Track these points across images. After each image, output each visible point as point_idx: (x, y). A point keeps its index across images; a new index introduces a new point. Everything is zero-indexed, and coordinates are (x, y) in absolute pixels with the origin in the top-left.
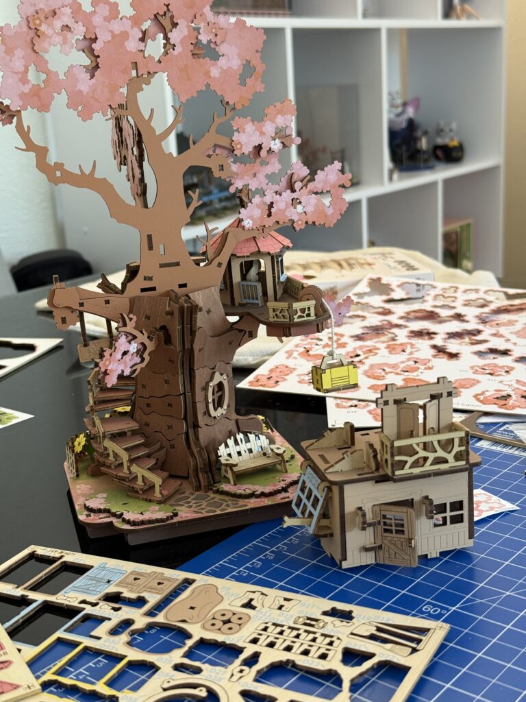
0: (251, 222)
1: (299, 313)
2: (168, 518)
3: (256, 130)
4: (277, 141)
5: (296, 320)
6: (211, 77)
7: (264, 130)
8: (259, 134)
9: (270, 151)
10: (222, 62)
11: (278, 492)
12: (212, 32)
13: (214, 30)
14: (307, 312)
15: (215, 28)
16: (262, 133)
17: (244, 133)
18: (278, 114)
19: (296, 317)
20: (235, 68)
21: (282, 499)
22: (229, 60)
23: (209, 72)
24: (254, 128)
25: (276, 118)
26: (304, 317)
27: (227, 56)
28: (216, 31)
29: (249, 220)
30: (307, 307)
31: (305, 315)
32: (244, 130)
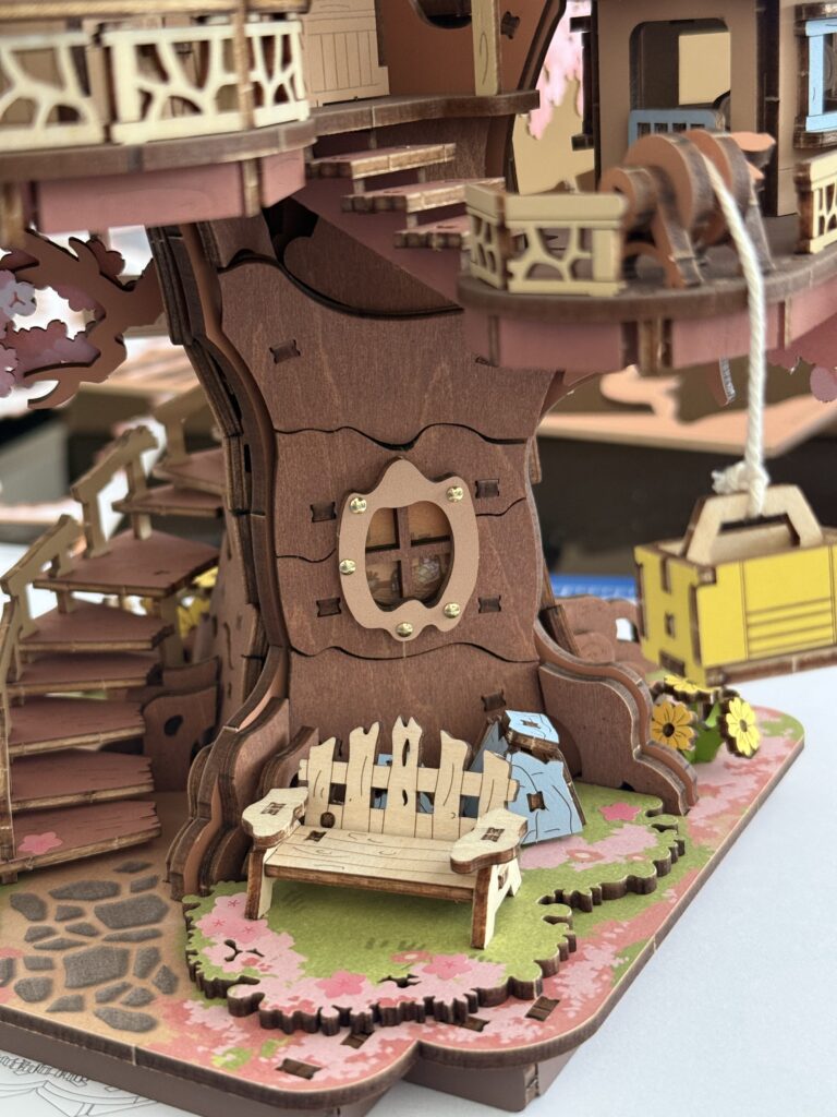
1: (536, 253)
5: (519, 285)
14: (573, 252)
19: (518, 267)
26: (556, 275)
30: (575, 226)
31: (563, 266)
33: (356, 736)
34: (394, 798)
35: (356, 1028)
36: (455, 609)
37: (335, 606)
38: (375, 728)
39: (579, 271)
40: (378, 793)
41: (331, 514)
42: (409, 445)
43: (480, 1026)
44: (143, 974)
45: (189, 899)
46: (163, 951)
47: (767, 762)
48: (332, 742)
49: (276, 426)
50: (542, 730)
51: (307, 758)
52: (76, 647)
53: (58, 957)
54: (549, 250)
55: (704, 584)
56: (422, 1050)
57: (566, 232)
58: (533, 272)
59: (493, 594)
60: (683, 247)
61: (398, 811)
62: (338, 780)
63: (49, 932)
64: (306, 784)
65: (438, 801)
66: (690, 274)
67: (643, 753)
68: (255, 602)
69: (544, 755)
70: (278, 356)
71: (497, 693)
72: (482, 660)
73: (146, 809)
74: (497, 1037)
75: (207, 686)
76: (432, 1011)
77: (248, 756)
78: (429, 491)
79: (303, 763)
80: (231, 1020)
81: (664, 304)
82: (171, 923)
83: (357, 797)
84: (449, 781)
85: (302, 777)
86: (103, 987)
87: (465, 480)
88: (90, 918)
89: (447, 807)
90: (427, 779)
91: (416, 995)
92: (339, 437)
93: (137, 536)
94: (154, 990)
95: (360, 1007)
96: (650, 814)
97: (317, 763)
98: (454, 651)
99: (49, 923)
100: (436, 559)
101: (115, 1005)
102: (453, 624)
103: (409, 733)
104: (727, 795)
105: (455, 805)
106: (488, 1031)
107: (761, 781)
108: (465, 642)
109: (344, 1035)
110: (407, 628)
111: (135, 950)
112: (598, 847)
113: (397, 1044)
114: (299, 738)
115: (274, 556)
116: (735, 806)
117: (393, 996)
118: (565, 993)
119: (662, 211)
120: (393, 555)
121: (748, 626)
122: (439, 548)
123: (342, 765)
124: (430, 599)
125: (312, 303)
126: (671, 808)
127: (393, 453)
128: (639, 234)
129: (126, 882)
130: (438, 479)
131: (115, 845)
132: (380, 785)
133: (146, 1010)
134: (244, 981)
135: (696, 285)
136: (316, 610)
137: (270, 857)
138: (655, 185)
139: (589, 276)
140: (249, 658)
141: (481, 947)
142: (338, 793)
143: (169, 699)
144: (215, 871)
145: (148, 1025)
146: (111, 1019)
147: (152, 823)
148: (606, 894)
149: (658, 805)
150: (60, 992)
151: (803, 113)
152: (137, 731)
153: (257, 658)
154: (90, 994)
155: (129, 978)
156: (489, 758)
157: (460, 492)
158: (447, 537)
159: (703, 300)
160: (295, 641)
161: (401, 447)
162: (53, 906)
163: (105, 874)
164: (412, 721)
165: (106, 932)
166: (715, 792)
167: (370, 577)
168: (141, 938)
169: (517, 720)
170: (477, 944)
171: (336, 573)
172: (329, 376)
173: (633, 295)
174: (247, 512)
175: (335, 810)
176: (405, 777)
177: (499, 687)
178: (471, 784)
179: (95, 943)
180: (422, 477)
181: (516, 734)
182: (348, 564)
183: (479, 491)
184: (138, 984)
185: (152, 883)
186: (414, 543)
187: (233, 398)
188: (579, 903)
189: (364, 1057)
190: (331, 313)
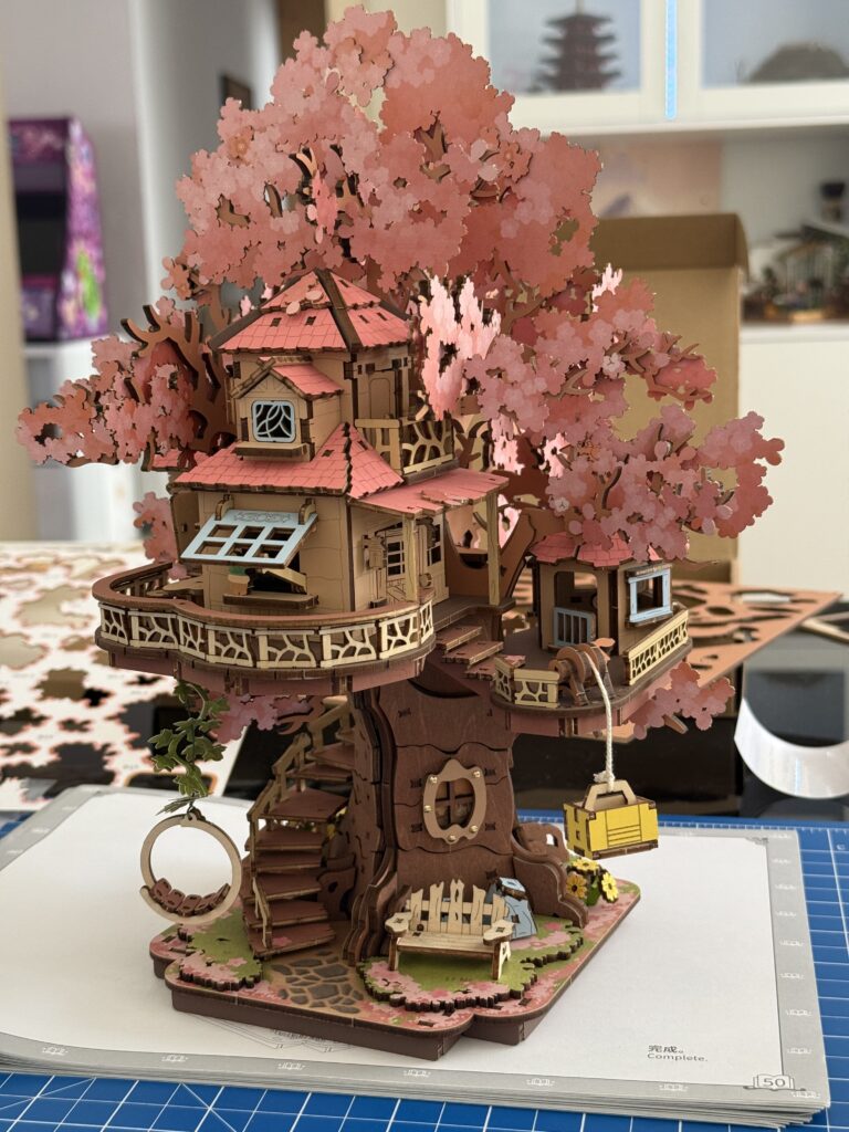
0: (567, 504)
2: (226, 987)
3: (576, 335)
4: (615, 357)
6: (501, 238)
7: (591, 335)
8: (581, 341)
9: (600, 375)
10: (523, 212)
11: (430, 1008)
12: (505, 159)
13: (508, 156)
15: (511, 152)
16: (587, 342)
17: (555, 339)
18: (619, 307)
20: (544, 222)
21: (421, 1023)
22: (533, 208)
23: (499, 229)
24: (573, 331)
25: (614, 315)
27: (531, 201)
28: (512, 157)
29: (563, 499)
32: (555, 333)
33: (433, 888)
34: (451, 917)
35: (447, 1009)
36: (474, 828)
37: (420, 827)
38: (442, 884)
39: (543, 698)
40: (444, 915)
41: (420, 784)
42: (455, 752)
43: (500, 1008)
44: (347, 994)
45: (359, 964)
46: (352, 985)
47: (621, 905)
48: (422, 891)
49: (397, 744)
50: (517, 886)
51: (410, 898)
52: (283, 848)
53: (305, 988)
54: (531, 690)
55: (591, 819)
56: (476, 1018)
57: (538, 684)
58: (524, 698)
59: (492, 821)
60: (581, 690)
61: (454, 923)
62: (425, 909)
63: (296, 979)
64: (410, 911)
65: (472, 918)
66: (584, 701)
67: (563, 899)
68: (381, 826)
69: (519, 897)
70: (401, 714)
71: (492, 869)
72: (486, 854)
73: (327, 927)
74: (507, 1012)
75: (349, 867)
76: (479, 1003)
77: (382, 897)
78: (463, 773)
79: (408, 902)
80: (391, 1009)
81: (574, 712)
82: (352, 975)
83: (434, 916)
84: (478, 907)
85: (407, 907)
86: (331, 998)
87: (480, 767)
88: (313, 974)
89: (476, 921)
90: (467, 908)
91: (472, 996)
92: (425, 749)
93: (299, 790)
94: (353, 999)
95: (449, 1000)
96: (567, 927)
97: (415, 901)
98: (473, 849)
99: (294, 976)
100: (465, 805)
101: (339, 1004)
102: (474, 835)
103: (458, 886)
104: (602, 920)
105: (480, 919)
106: (503, 1010)
107: (619, 914)
108: (478, 845)
109: (442, 1012)
110: (453, 837)
111: (339, 985)
112: (544, 941)
113: (466, 1016)
114: (403, 891)
115: (393, 804)
116: (606, 925)
117: (461, 996)
118: (534, 996)
119: (572, 677)
120: (447, 803)
121: (608, 836)
122: (468, 800)
123: (427, 902)
124: (464, 823)
125: (419, 692)
126: (576, 924)
127: (449, 756)
128: (564, 684)
129: (323, 959)
130: (468, 768)
131: (316, 943)
132: (445, 911)
133: (353, 1006)
134: (395, 993)
135: (586, 704)
136: (411, 829)
137: (400, 942)
138: (570, 667)
139: (546, 701)
140: (377, 853)
141: (496, 979)
142: (425, 915)
143: (332, 874)
144: (369, 952)
145: (357, 1011)
146: (339, 1009)
147: (331, 932)
148: (549, 960)
149: (571, 923)
150: (311, 1001)
151: (628, 614)
152: (318, 889)
153: (381, 853)
154: (326, 1001)
155: (341, 995)
156: (496, 897)
157: (478, 774)
158: (471, 794)
159: (589, 711)
160: (401, 844)
161: (452, 753)
162: (293, 969)
163: (312, 956)
164: (459, 881)
165: (323, 979)
166: (596, 918)
167: (437, 813)
168: (340, 981)
169: (505, 882)
170: (495, 978)
171: (422, 810)
172: (422, 722)
173: (562, 709)
174: (380, 783)
175: (424, 923)
176: (456, 907)
177: (494, 867)
178: (488, 910)
179: (319, 983)
180: (461, 767)
181: (506, 888)
182: (427, 807)
183: (487, 773)
184: (346, 997)
185: (336, 959)
186: (457, 797)
187: (377, 731)
188: (538, 963)
189: (453, 1019)
190: (426, 696)
